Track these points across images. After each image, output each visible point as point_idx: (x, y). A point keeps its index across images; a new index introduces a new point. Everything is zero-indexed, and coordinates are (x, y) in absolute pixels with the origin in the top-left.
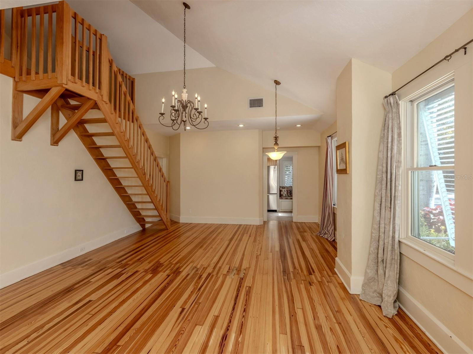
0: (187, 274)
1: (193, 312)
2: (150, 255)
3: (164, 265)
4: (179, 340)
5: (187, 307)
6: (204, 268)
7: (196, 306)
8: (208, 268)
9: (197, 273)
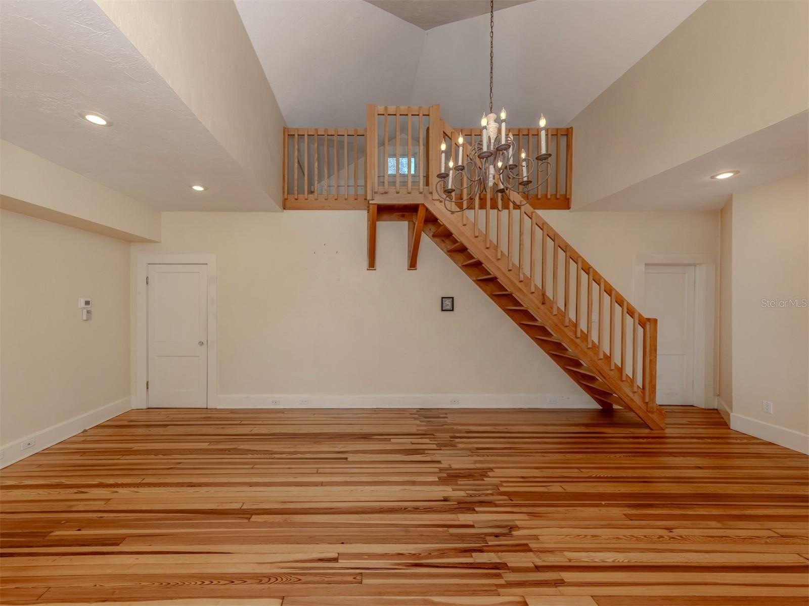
0: (471, 523)
1: (326, 579)
2: (509, 452)
3: (483, 480)
4: (245, 582)
5: (343, 563)
6: (526, 545)
7: (350, 579)
8: (531, 554)
9: (486, 541)
